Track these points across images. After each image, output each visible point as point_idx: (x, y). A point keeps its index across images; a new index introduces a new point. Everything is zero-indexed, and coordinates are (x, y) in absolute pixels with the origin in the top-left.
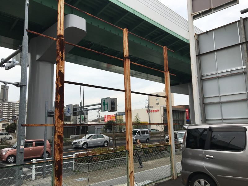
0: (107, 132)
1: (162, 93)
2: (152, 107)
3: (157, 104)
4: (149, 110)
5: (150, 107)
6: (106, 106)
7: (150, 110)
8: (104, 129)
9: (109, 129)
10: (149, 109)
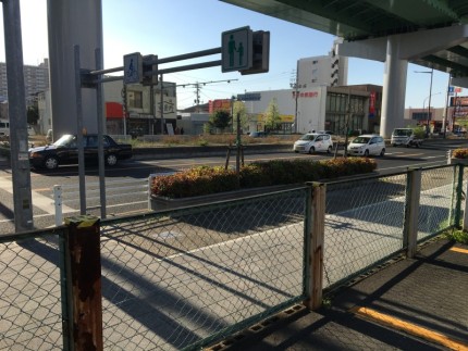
2: (305, 86)
3: (313, 81)
4: (298, 92)
5: (300, 87)
6: (236, 55)
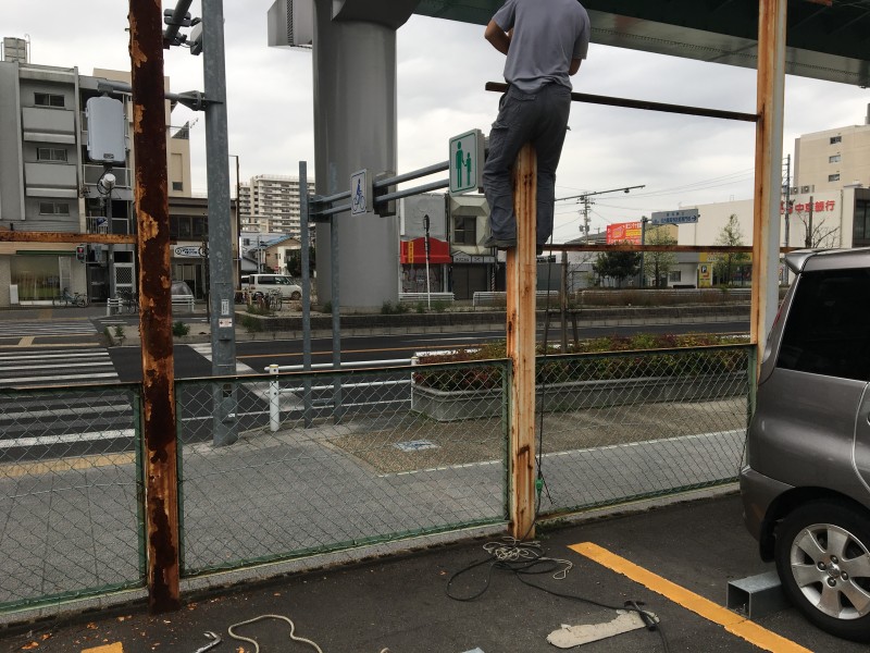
0: (607, 285)
1: (857, 130)
2: (806, 190)
3: (831, 178)
4: (791, 203)
5: (796, 192)
7: (795, 204)
8: (597, 276)
9: (612, 275)
10: (791, 198)
